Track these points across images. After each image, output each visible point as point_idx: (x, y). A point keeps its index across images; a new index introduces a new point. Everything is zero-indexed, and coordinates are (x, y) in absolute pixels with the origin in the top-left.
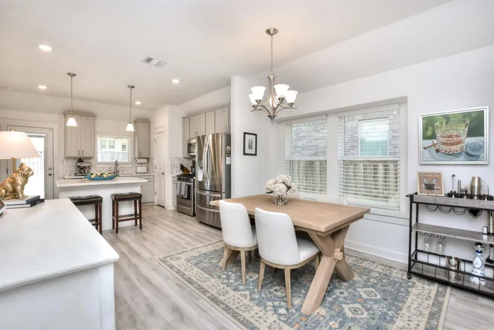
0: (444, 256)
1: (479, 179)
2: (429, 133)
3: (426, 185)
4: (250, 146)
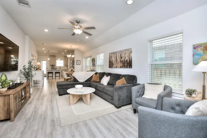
4: (78, 63)
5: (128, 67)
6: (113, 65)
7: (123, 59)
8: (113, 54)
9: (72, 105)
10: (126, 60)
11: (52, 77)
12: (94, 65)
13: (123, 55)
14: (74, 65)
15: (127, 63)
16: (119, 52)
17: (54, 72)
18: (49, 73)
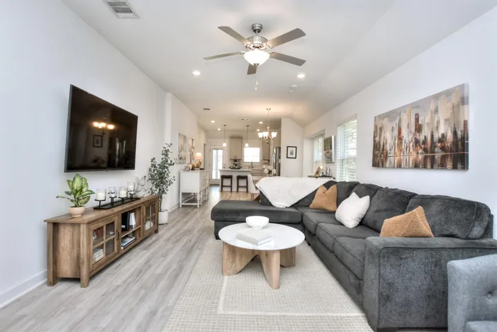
4: (292, 154)
5: (449, 164)
6: (386, 157)
7: (426, 132)
8: (386, 119)
9: (229, 275)
10: (437, 136)
11: (231, 187)
12: (329, 158)
13: (425, 119)
14: (280, 158)
15: (443, 148)
16: (408, 109)
17: (235, 175)
18: (223, 177)
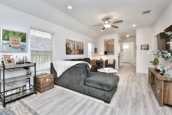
0: (18, 88)
1: (26, 57)
2: (6, 38)
3: (8, 61)
6: (71, 51)
8: (70, 41)
13: (79, 46)
15: (81, 51)
16: (76, 42)
